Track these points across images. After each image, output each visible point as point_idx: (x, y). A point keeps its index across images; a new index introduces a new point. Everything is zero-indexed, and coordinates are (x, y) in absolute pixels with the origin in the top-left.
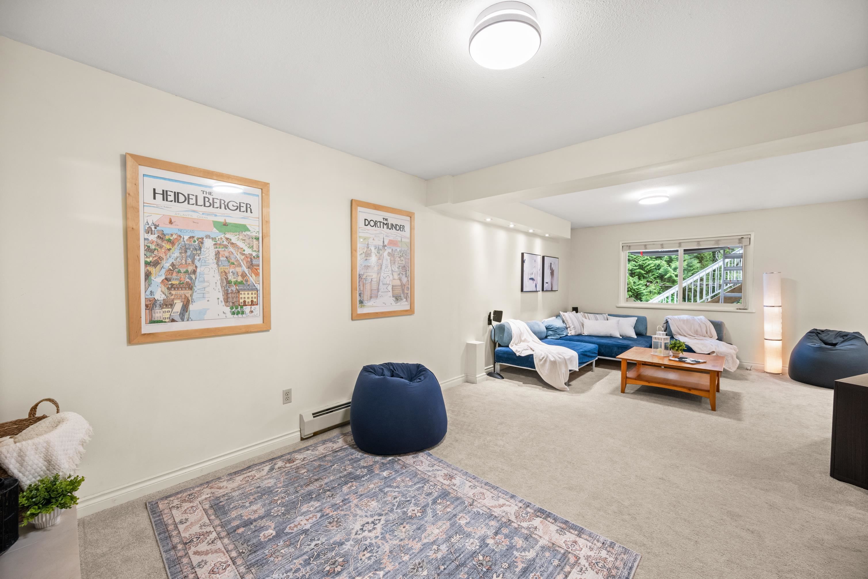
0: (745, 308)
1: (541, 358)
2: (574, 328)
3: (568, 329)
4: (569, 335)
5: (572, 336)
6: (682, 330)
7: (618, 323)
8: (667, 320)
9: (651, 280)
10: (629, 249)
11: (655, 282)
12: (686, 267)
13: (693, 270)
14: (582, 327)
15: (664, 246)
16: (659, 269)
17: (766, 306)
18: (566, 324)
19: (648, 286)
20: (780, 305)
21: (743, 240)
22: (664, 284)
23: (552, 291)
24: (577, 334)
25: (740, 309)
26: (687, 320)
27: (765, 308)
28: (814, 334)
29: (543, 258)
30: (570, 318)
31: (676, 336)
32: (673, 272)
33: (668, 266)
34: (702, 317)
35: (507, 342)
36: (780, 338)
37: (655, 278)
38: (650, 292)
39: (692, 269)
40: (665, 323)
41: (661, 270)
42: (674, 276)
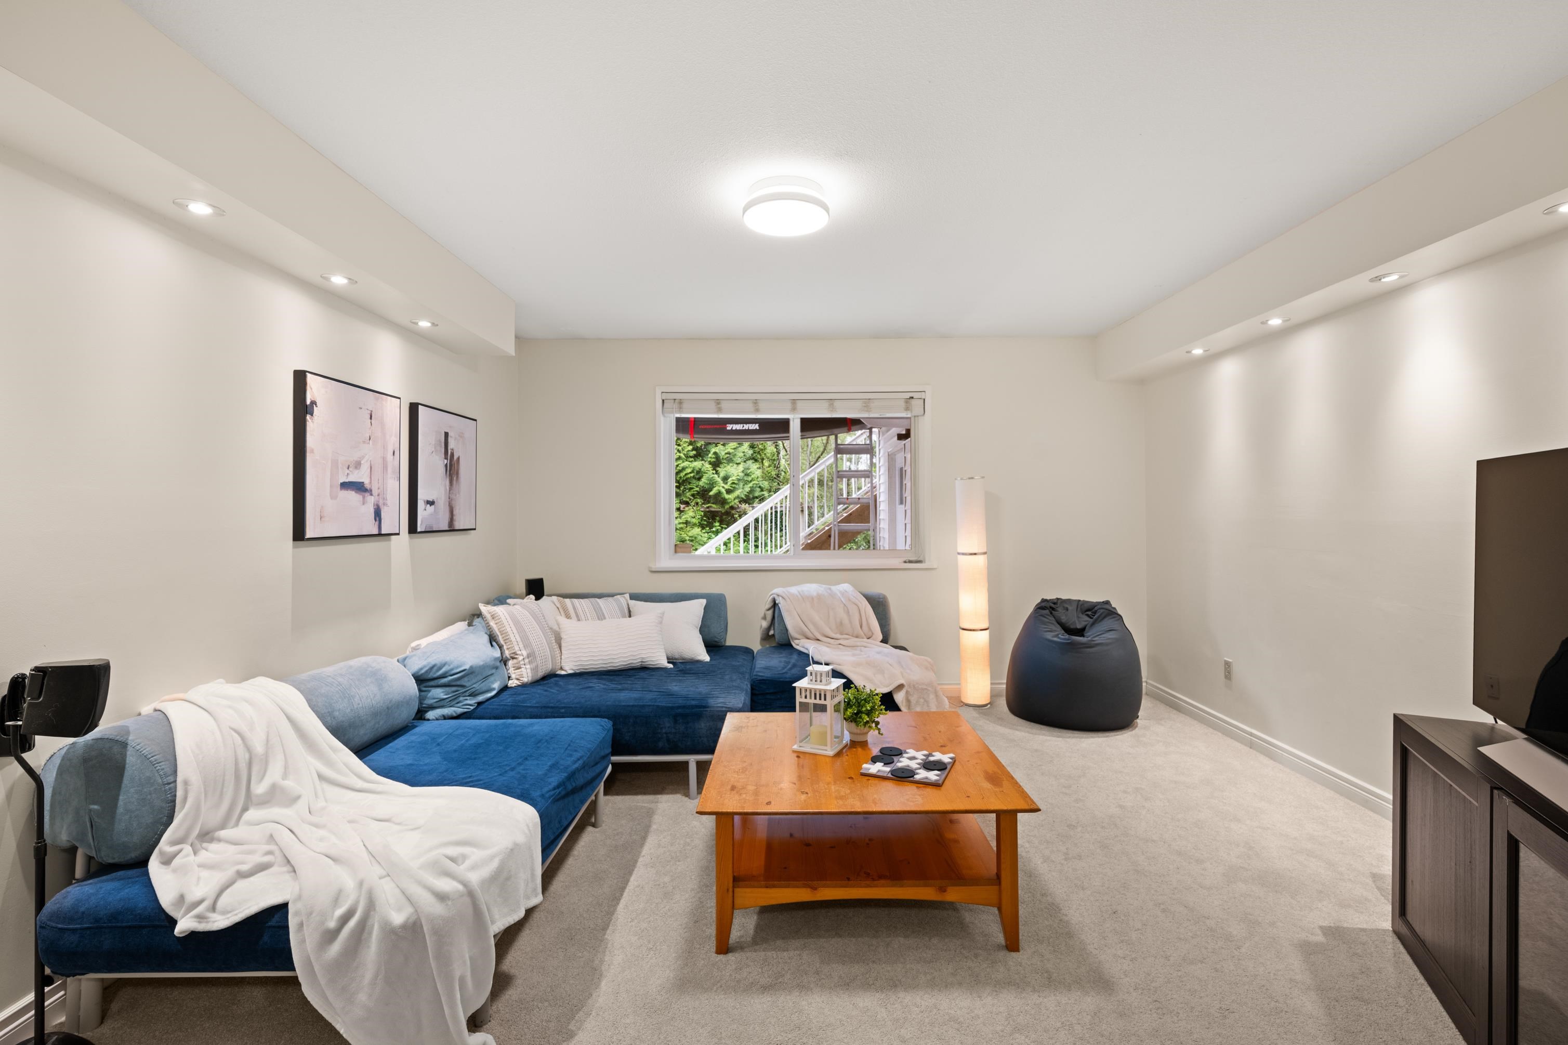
0: (919, 559)
1: (332, 924)
2: (528, 656)
3: (510, 663)
4: (512, 683)
5: (524, 685)
6: (811, 626)
7: (661, 623)
8: (774, 601)
9: (688, 500)
10: (680, 409)
11: (693, 504)
12: (742, 474)
13: (751, 481)
14: (556, 646)
15: (761, 405)
16: (699, 479)
17: (963, 554)
18: (501, 647)
19: (683, 511)
20: (985, 551)
21: (913, 402)
22: (708, 507)
23: (452, 529)
24: (540, 674)
25: (910, 562)
26: (819, 597)
27: (960, 557)
28: (1047, 612)
29: (414, 408)
30: (517, 623)
31: (797, 641)
32: (723, 485)
33: (714, 472)
34: (846, 587)
35: (136, 839)
36: (985, 626)
37: (693, 495)
38: (687, 523)
39: (750, 479)
40: (769, 610)
41: (703, 480)
42: (725, 492)
